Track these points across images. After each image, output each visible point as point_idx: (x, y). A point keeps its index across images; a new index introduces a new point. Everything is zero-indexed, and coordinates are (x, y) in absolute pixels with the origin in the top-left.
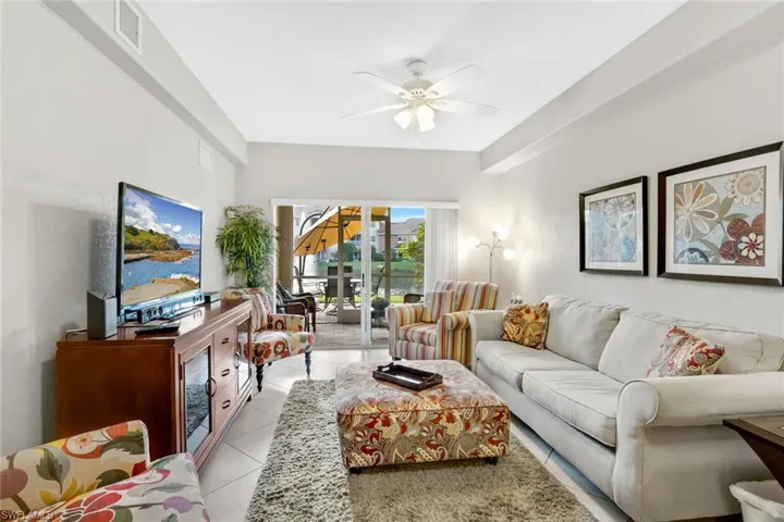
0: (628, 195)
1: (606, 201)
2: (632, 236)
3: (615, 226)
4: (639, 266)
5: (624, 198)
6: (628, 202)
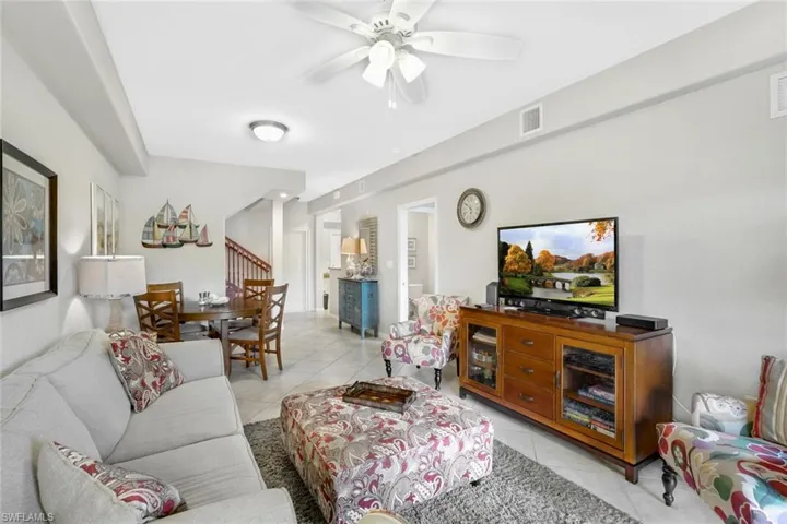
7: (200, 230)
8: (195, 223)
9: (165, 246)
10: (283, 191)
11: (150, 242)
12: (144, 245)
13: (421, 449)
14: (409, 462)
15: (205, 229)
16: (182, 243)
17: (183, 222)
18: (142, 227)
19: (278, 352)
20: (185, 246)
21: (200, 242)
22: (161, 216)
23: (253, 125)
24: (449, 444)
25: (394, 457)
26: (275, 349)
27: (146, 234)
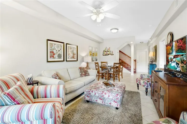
0: (60, 45)
1: (55, 44)
2: (61, 54)
3: (57, 51)
4: (62, 60)
5: (59, 45)
6: (60, 46)
7: (111, 52)
8: (111, 51)
9: (106, 55)
10: (131, 42)
11: (104, 54)
12: (103, 55)
13: (99, 92)
14: (96, 94)
15: (112, 52)
16: (109, 54)
17: (109, 50)
18: (102, 52)
19: (122, 75)
20: (109, 55)
21: (112, 54)
22: (105, 50)
23: (111, 30)
24: (106, 94)
25: (94, 91)
26: (121, 74)
27: (103, 53)
